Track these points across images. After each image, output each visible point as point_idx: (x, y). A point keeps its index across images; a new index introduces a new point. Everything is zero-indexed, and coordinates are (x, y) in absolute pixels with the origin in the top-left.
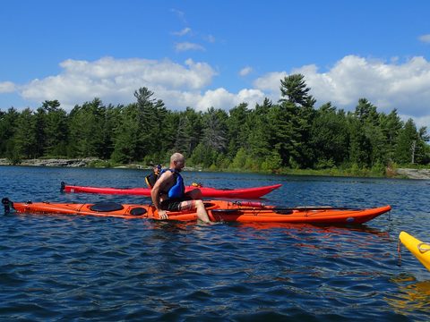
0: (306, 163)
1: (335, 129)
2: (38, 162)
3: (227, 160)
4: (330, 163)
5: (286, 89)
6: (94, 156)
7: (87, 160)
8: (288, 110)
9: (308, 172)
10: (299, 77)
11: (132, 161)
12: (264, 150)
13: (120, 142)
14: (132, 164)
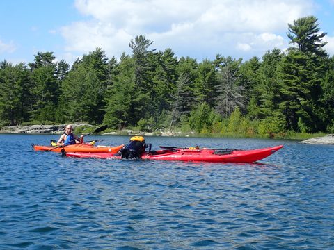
0: (317, 125)
7: (74, 125)
10: (313, 20)
14: (123, 130)
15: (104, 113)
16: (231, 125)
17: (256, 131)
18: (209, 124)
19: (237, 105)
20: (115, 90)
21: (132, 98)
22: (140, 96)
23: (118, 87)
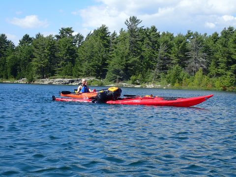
14: (120, 83)
15: (107, 71)
16: (196, 81)
17: (214, 86)
18: (180, 80)
19: (201, 66)
20: (115, 55)
21: (126, 61)
22: (132, 59)
23: (117, 53)
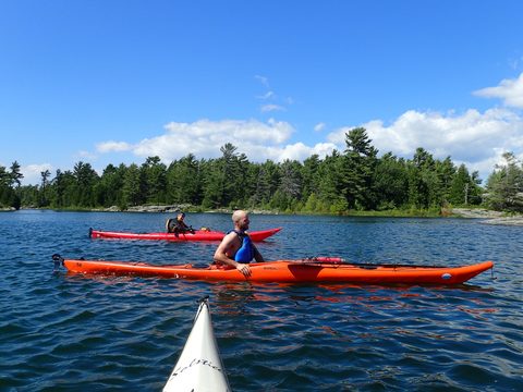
0: (370, 205)
1: (395, 175)
2: (141, 209)
3: (300, 204)
4: (391, 205)
5: (350, 141)
6: (187, 202)
7: (182, 206)
8: (353, 159)
9: (372, 213)
10: (363, 130)
11: (220, 206)
12: (333, 195)
13: (209, 190)
15: (203, 197)
16: (309, 205)
17: (328, 210)
21: (224, 187)
22: (229, 185)
23: (213, 180)
